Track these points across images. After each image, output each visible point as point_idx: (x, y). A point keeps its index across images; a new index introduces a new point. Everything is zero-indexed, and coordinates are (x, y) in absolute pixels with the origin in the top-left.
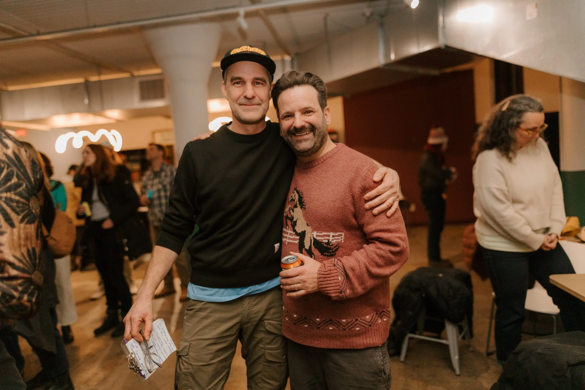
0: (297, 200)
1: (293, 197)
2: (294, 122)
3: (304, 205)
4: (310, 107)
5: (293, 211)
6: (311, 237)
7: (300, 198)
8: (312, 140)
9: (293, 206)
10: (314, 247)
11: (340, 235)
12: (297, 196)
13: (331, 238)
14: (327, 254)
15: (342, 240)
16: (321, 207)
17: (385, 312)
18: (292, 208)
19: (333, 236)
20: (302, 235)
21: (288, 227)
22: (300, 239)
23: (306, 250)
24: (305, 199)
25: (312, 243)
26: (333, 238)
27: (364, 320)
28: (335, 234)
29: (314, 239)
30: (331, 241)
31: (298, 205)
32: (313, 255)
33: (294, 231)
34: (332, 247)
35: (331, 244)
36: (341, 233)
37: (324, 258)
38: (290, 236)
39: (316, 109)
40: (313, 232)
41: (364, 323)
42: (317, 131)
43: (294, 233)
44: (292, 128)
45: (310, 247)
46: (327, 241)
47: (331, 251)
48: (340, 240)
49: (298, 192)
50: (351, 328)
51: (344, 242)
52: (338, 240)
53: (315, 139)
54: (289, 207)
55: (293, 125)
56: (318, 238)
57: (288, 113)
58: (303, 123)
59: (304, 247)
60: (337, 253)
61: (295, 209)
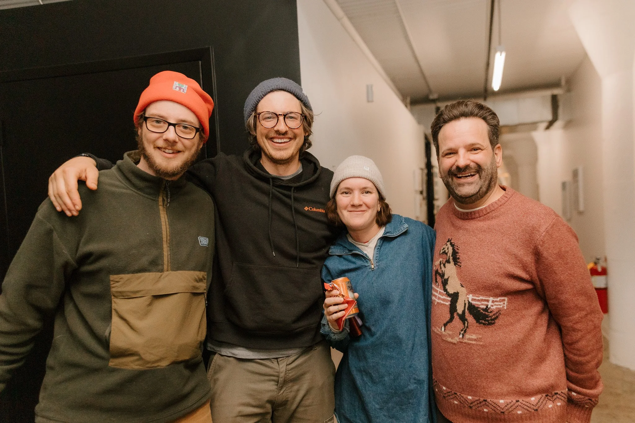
0: (451, 255)
1: (445, 249)
2: (456, 161)
3: (459, 262)
4: (478, 144)
5: (445, 267)
6: (465, 301)
7: (455, 253)
8: (477, 184)
9: (445, 260)
10: (468, 313)
11: (502, 300)
12: (451, 249)
13: (490, 304)
14: (483, 322)
15: (504, 306)
16: (482, 268)
17: (559, 395)
18: (444, 263)
19: (493, 302)
20: (455, 297)
21: (437, 284)
22: (451, 301)
23: (458, 314)
24: (461, 256)
25: (467, 307)
26: (493, 304)
27: (527, 402)
28: (495, 300)
29: (469, 302)
30: (490, 308)
31: (451, 260)
32: (466, 321)
33: (445, 290)
34: (491, 314)
35: (489, 311)
36: (503, 298)
37: (479, 327)
38: (440, 296)
39: (484, 146)
40: (468, 295)
41: (527, 406)
42: (483, 173)
43: (445, 293)
44: (454, 167)
45: (464, 312)
46: (485, 307)
47: (490, 318)
48: (501, 307)
49: (452, 245)
50: (511, 411)
51: (507, 309)
52: (499, 306)
53: (480, 183)
54: (440, 261)
55: (456, 164)
56: (474, 303)
57: (451, 149)
58: (468, 162)
59: (456, 310)
60: (496, 321)
61: (447, 265)
